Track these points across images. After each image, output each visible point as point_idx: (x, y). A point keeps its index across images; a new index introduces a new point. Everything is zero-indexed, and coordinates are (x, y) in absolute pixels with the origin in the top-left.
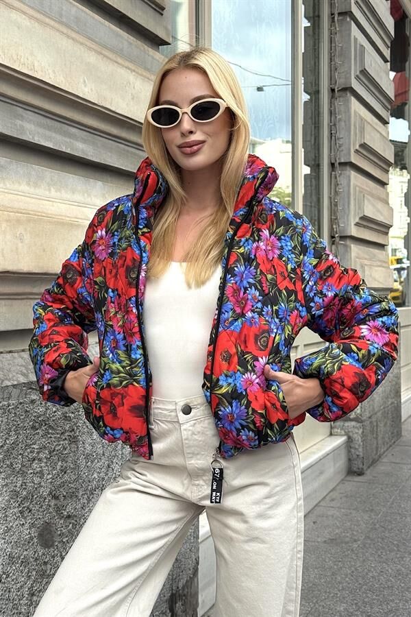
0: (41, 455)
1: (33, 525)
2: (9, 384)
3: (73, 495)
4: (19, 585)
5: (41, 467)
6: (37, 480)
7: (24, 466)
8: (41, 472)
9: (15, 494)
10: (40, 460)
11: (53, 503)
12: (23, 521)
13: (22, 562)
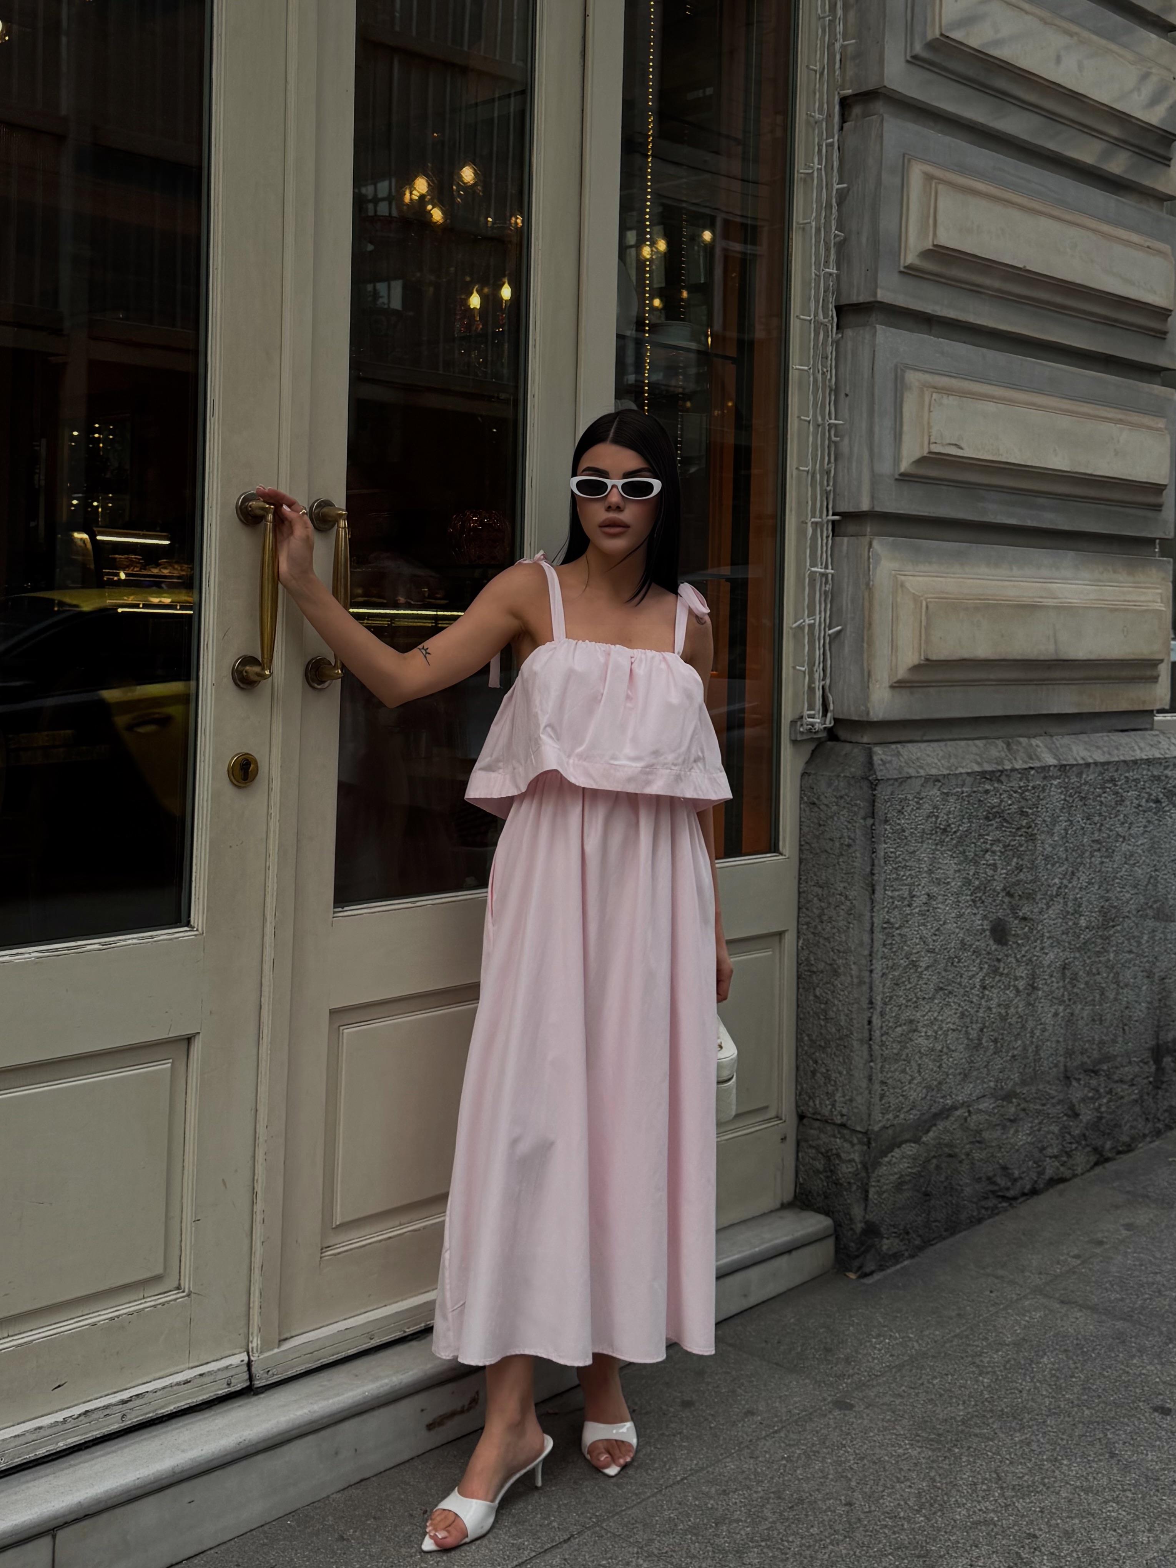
0: (995, 848)
1: (985, 917)
2: (963, 771)
3: (1029, 897)
4: (970, 974)
5: (994, 860)
6: (990, 873)
7: (976, 855)
8: (995, 865)
9: (968, 882)
10: (994, 852)
11: (1007, 900)
12: (975, 911)
13: (974, 952)
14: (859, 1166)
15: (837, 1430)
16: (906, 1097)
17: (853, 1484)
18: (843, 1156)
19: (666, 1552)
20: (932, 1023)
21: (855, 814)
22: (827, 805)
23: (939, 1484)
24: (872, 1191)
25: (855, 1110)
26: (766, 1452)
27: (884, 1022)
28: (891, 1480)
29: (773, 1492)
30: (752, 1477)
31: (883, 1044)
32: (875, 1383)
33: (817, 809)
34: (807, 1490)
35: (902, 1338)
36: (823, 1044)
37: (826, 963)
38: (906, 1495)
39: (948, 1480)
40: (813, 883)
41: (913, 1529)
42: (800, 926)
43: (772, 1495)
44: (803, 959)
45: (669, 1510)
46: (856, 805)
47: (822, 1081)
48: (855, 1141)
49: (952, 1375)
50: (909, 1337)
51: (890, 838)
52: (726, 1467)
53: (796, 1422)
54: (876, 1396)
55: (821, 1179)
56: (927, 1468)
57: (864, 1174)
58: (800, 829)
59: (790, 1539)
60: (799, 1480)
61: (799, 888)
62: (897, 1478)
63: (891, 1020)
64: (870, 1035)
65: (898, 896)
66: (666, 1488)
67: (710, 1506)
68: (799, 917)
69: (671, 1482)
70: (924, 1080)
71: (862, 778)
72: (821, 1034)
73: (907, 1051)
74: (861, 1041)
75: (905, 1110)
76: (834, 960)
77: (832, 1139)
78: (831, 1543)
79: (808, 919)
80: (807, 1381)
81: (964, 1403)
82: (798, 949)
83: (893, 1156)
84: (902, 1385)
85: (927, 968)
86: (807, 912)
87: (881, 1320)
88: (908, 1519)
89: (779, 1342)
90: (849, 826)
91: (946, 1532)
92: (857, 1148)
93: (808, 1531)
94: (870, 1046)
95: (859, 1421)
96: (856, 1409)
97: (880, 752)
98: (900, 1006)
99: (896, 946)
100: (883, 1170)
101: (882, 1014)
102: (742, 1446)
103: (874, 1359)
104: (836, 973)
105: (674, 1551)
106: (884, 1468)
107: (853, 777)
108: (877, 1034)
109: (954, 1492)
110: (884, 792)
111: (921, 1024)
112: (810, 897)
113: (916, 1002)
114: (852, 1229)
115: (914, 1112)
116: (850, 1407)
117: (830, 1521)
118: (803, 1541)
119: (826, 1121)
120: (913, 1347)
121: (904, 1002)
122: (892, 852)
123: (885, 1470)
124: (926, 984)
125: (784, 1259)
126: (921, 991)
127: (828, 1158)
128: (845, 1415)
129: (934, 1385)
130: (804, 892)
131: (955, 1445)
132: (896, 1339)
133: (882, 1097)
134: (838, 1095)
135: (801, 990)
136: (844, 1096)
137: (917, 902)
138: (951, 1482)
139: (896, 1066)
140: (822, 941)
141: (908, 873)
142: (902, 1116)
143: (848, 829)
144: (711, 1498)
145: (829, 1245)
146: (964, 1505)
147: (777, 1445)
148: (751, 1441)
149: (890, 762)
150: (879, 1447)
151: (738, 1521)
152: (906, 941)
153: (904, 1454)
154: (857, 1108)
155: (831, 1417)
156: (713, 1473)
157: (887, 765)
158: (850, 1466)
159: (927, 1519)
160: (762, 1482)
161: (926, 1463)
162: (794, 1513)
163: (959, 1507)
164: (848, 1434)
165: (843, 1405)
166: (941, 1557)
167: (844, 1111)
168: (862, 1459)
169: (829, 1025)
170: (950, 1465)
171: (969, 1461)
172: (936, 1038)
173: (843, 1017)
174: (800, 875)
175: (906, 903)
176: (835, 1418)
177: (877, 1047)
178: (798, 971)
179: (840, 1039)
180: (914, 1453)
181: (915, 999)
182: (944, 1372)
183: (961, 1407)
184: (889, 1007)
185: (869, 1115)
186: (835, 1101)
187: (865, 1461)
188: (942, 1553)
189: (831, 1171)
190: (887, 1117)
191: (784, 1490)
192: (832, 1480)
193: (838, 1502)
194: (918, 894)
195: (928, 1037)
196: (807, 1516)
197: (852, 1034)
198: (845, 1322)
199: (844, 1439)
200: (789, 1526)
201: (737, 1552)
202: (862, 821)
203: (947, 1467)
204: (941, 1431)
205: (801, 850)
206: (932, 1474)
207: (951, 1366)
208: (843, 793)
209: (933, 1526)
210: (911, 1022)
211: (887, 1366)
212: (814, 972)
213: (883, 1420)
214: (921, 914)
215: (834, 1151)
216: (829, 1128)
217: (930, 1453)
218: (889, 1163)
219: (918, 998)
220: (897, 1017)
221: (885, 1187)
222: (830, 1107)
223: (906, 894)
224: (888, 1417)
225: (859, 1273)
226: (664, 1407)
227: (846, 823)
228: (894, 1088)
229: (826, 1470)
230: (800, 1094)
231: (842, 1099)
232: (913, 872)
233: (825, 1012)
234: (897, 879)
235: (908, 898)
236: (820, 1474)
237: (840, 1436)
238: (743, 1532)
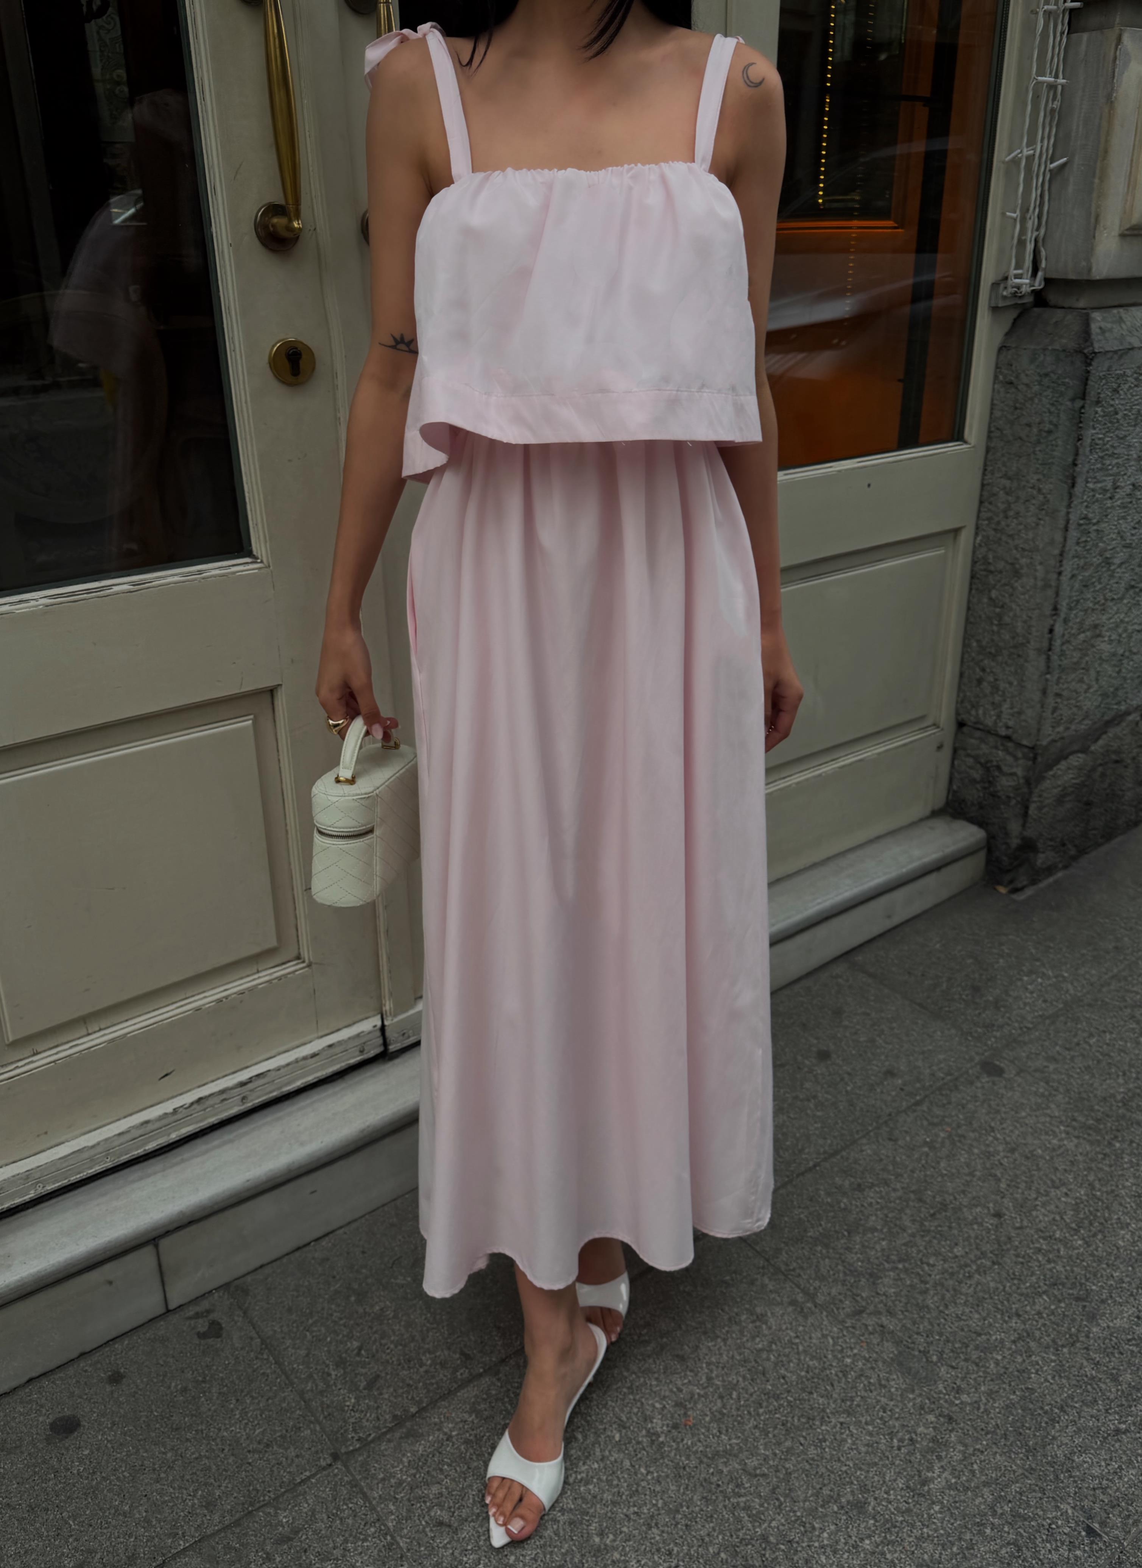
14: (1022, 781)
15: (986, 1106)
16: (1079, 708)
17: (1003, 1186)
18: (1005, 769)
19: (794, 1270)
20: (1117, 626)
21: (1062, 394)
22: (1027, 385)
23: (1098, 1193)
24: (1033, 807)
25: (1024, 724)
26: (906, 1132)
27: (1066, 629)
28: (1045, 1183)
29: (913, 1192)
30: (891, 1168)
31: (1063, 654)
32: (1026, 1038)
33: (1013, 390)
34: (951, 1191)
35: (1056, 977)
36: (993, 651)
37: (1007, 562)
38: (1062, 1206)
39: (1109, 1188)
40: (1000, 475)
41: (1070, 1257)
42: (980, 522)
43: (912, 1196)
44: (980, 556)
45: (799, 1207)
46: (1064, 384)
47: (988, 689)
48: (1020, 755)
49: (1111, 1033)
50: (1063, 977)
51: (1098, 422)
52: (862, 1151)
53: (940, 1089)
54: (1028, 1057)
55: (977, 789)
56: (1085, 1170)
57: (1025, 790)
58: (991, 413)
59: (931, 1262)
60: (942, 1176)
61: (983, 479)
62: (1053, 1181)
63: (1075, 626)
64: (1050, 644)
65: (1101, 488)
66: (798, 1176)
67: (842, 1205)
68: (979, 511)
69: (803, 1169)
70: (1101, 687)
71: (1076, 351)
72: (993, 640)
73: (1087, 658)
74: (1039, 651)
75: (1077, 721)
76: (1016, 559)
77: (994, 751)
78: (978, 1271)
79: (989, 514)
80: (953, 1031)
81: (1124, 1074)
82: (974, 546)
83: (1058, 769)
84: (1056, 1044)
85: (1120, 566)
86: (990, 507)
87: (1033, 951)
88: (1063, 1241)
89: (923, 975)
90: (1053, 409)
91: (1108, 1265)
92: (1021, 762)
93: (951, 1251)
94: (1048, 658)
95: (1010, 1094)
96: (1006, 1076)
97: (1099, 319)
98: (1086, 611)
99: (1091, 543)
100: (1047, 784)
101: (1066, 621)
102: (881, 1121)
103: (1025, 1004)
104: (1017, 574)
105: (802, 1268)
106: (1037, 1165)
107: (1064, 351)
108: (1057, 643)
109: (1116, 1206)
110: (1098, 368)
111: (1105, 628)
112: (996, 489)
113: (1104, 604)
114: (1006, 844)
115: (1086, 722)
116: (1000, 1072)
117: (977, 1237)
118: (946, 1266)
119: (989, 732)
120: (1067, 991)
121: (1091, 605)
122: (1100, 439)
123: (1039, 1169)
124: (1117, 583)
125: (933, 877)
126: (1111, 591)
127: (988, 769)
128: (994, 1083)
129: (1090, 1046)
130: (988, 484)
131: (1116, 1137)
132: (1049, 978)
133: (1055, 710)
134: (1006, 706)
135: (973, 591)
136: (1012, 708)
137: (1120, 493)
138: (1113, 1191)
139: (1073, 676)
140: (1004, 538)
141: (1115, 461)
142: (1073, 727)
143: (1050, 412)
144: (845, 1194)
145: (981, 858)
146: (1128, 1224)
147: (919, 1123)
148: (890, 1115)
149: (1111, 330)
150: (1032, 1134)
151: (874, 1230)
152: (1102, 538)
153: (1060, 1147)
154: (1025, 721)
155: (979, 1085)
156: (847, 1159)
157: (1107, 334)
158: (999, 1160)
159: (1086, 1243)
160: (901, 1175)
161: (1085, 1162)
162: (936, 1223)
163: (1122, 1228)
164: (998, 1112)
165: (991, 1069)
166: (1103, 1301)
167: (1011, 723)
168: (1013, 1151)
169: (1002, 631)
170: (1111, 1166)
171: (1131, 1162)
172: (1119, 641)
173: (1020, 624)
174: (985, 465)
175: (1108, 495)
176: (983, 1087)
177: (1056, 657)
178: (972, 571)
179: (1015, 647)
180: (1070, 1145)
181: (1103, 601)
182: (1102, 1028)
183: (1121, 1081)
184: (1074, 612)
185: (1039, 730)
186: (1001, 712)
187: (1017, 1155)
188: (1104, 1296)
189: (990, 782)
190: (1057, 730)
191: (926, 1189)
192: (979, 1179)
193: (986, 1211)
194: (1123, 484)
195: (1111, 641)
196: (950, 1228)
197: (1029, 642)
198: (995, 951)
199: (993, 1119)
200: (930, 1241)
201: (871, 1275)
202: (1069, 403)
203: (1107, 1169)
204: (1100, 1115)
205: (989, 438)
206: (1091, 1178)
207: (1109, 1020)
208: (1049, 370)
209: (1092, 1255)
210: (1096, 626)
211: (1041, 1016)
212: (991, 572)
213: (1036, 1093)
214: (1123, 506)
215: (995, 763)
216: (991, 740)
217: (1088, 1148)
218: (1053, 776)
219: (1106, 600)
220: (1081, 623)
221: (1047, 801)
222: (994, 718)
223: (1109, 485)
224: (1041, 1090)
225: (1011, 886)
226: (799, 1058)
227: (1048, 406)
228: (1068, 699)
229: (973, 1163)
230: (962, 702)
231: (1010, 711)
232: (1120, 461)
233: (1000, 617)
234: (1100, 469)
235: (1112, 491)
236: (966, 1170)
237: (988, 1113)
238: (878, 1247)
